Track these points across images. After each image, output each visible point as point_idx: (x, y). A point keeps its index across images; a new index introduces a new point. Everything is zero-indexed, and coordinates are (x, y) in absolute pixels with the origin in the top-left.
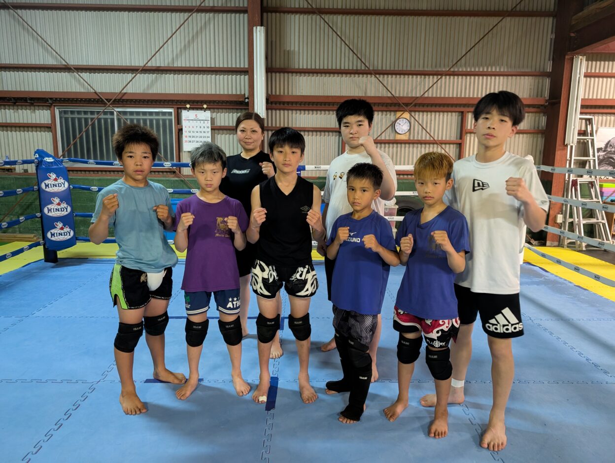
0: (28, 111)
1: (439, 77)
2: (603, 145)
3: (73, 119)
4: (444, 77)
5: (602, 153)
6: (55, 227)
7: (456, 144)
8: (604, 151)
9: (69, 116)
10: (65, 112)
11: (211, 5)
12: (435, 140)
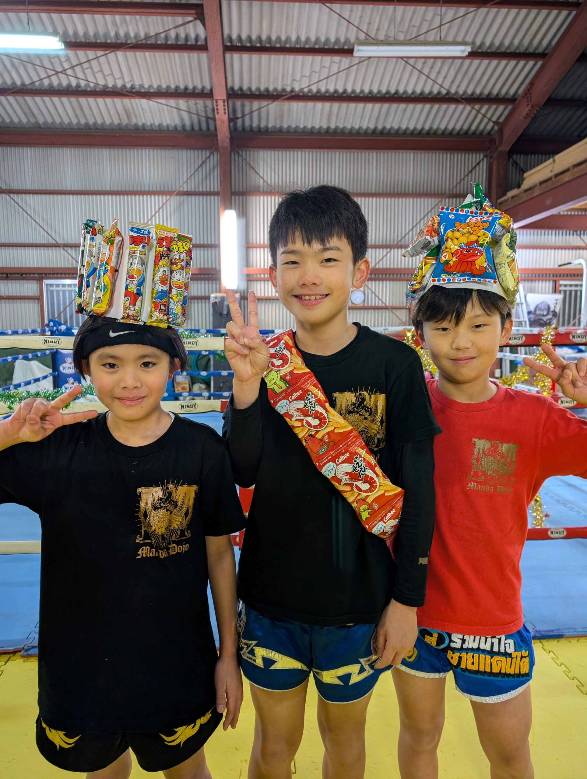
0: (18, 285)
1: (389, 250)
2: (532, 308)
3: (58, 292)
4: (392, 250)
5: (532, 316)
6: (67, 382)
7: (406, 309)
8: (535, 314)
9: (54, 288)
10: (52, 285)
11: (185, 190)
12: (386, 305)
